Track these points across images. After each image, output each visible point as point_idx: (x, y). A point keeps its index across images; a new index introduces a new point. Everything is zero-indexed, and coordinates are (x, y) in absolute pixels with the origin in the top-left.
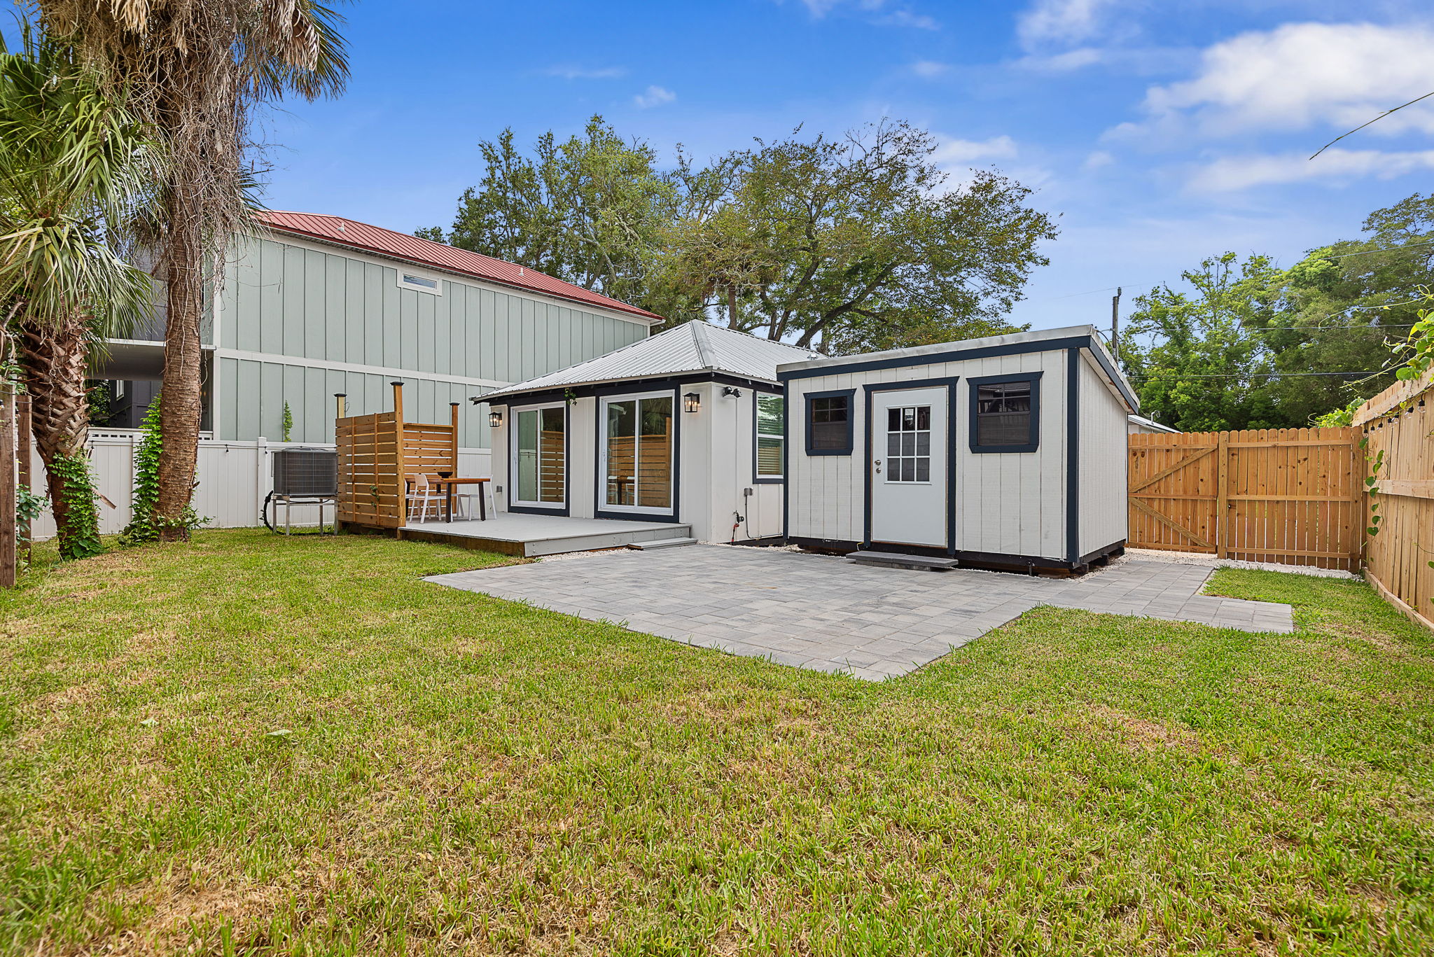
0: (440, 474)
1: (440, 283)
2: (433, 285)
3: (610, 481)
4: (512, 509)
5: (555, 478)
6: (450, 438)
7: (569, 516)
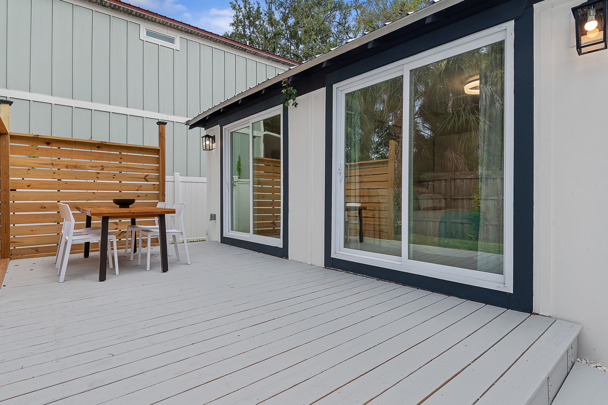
0: (117, 202)
1: (178, 40)
2: (172, 40)
3: (347, 209)
4: (225, 241)
5: (271, 204)
6: (157, 161)
7: (287, 257)
